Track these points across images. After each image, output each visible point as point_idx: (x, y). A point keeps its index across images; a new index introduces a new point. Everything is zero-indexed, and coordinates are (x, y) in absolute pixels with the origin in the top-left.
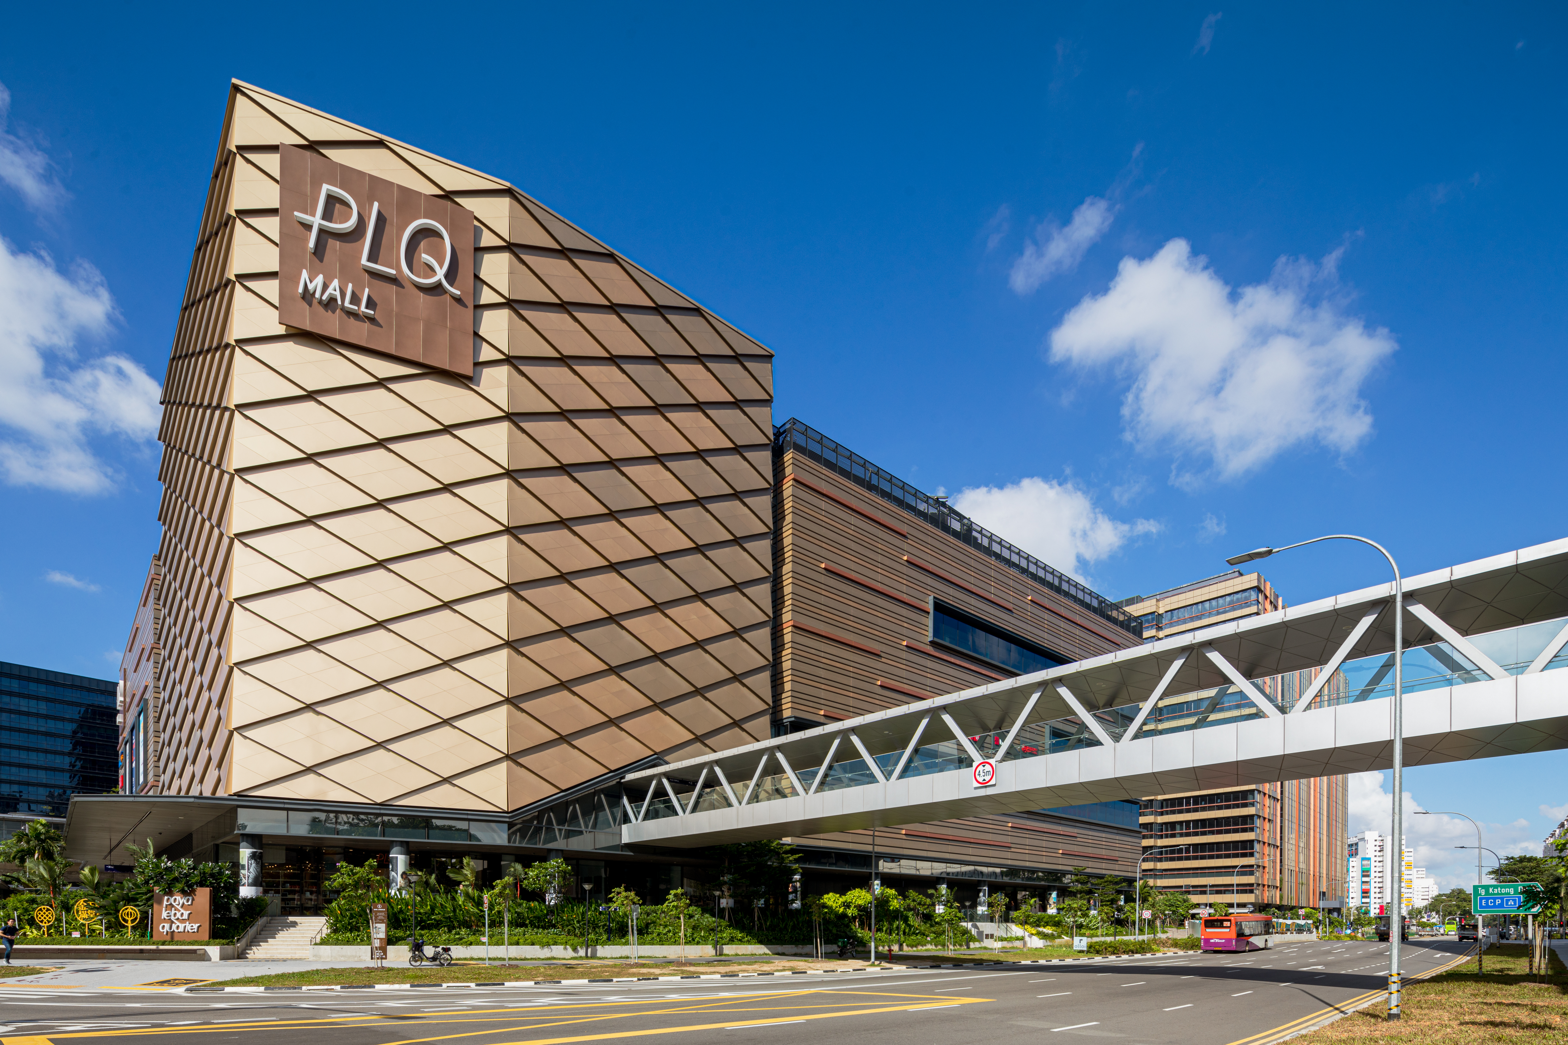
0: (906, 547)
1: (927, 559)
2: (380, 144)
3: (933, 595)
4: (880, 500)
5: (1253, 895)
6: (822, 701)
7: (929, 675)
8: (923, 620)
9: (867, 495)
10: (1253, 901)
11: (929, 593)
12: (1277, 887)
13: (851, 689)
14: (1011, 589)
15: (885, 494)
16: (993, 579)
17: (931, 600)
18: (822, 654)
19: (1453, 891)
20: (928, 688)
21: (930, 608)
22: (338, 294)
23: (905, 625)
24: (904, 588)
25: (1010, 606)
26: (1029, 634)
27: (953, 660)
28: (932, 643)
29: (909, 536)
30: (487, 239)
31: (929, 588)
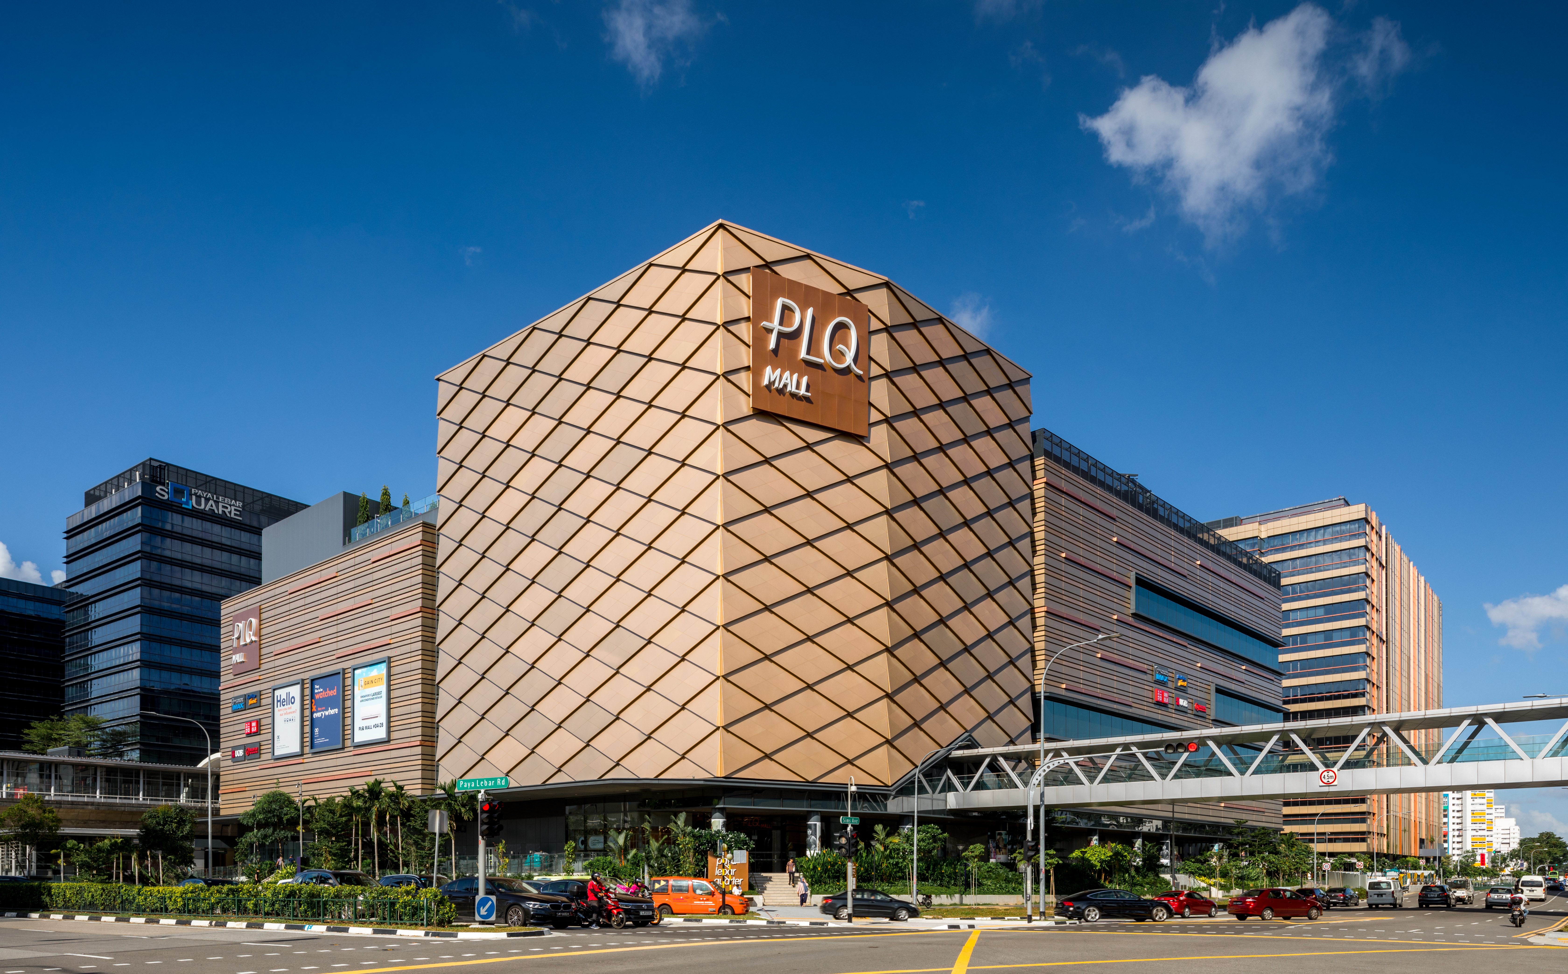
0: (1115, 529)
1: (1132, 540)
2: (808, 256)
3: (1135, 571)
4: (1099, 490)
5: (1365, 844)
6: (1063, 676)
7: (1131, 645)
8: (1126, 594)
9: (1090, 487)
10: (1365, 850)
11: (1130, 568)
12: (1385, 835)
13: (1081, 663)
14: (1186, 556)
15: (1102, 484)
16: (1173, 549)
17: (1133, 576)
18: (1063, 634)
19: (1542, 834)
20: (1131, 657)
21: (1132, 582)
22: (789, 381)
23: (1115, 600)
24: (1115, 567)
25: (1185, 572)
26: (1198, 597)
27: (1147, 629)
28: (1135, 615)
29: (1117, 519)
30: (875, 325)
31: (1130, 564)
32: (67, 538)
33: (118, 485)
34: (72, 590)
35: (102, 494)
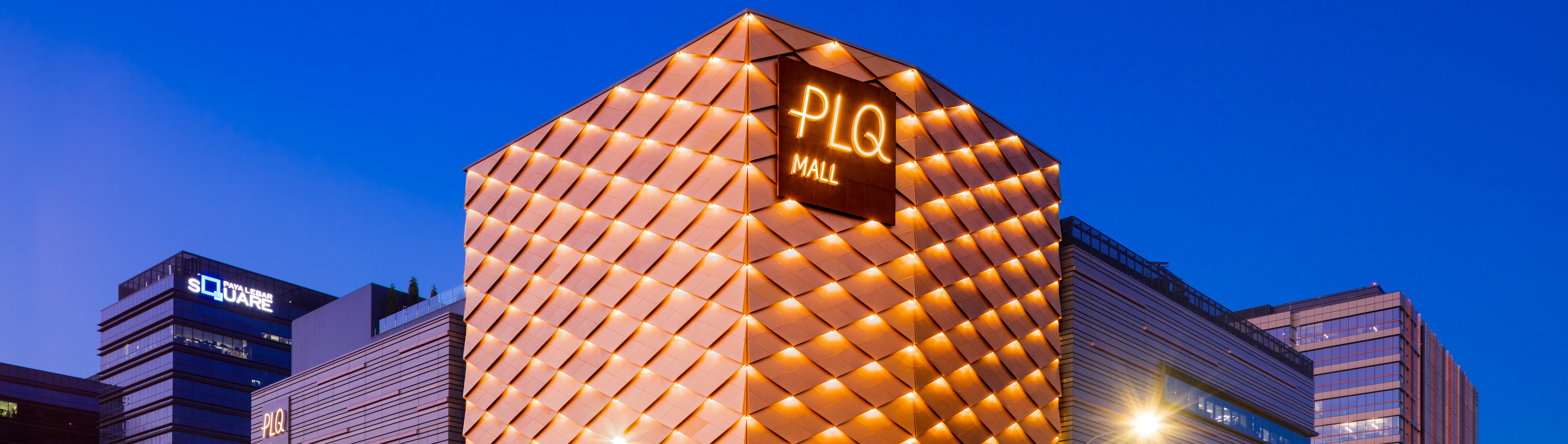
0: (1144, 317)
1: (1162, 329)
4: (1127, 278)
9: (1118, 274)
14: (1217, 344)
15: (1130, 272)
16: (1203, 337)
22: (816, 170)
23: (1145, 390)
24: (1143, 356)
25: (1216, 361)
26: (1229, 386)
29: (1148, 308)
31: (1160, 353)
32: (101, 331)
33: (151, 279)
34: (106, 382)
35: (136, 287)
